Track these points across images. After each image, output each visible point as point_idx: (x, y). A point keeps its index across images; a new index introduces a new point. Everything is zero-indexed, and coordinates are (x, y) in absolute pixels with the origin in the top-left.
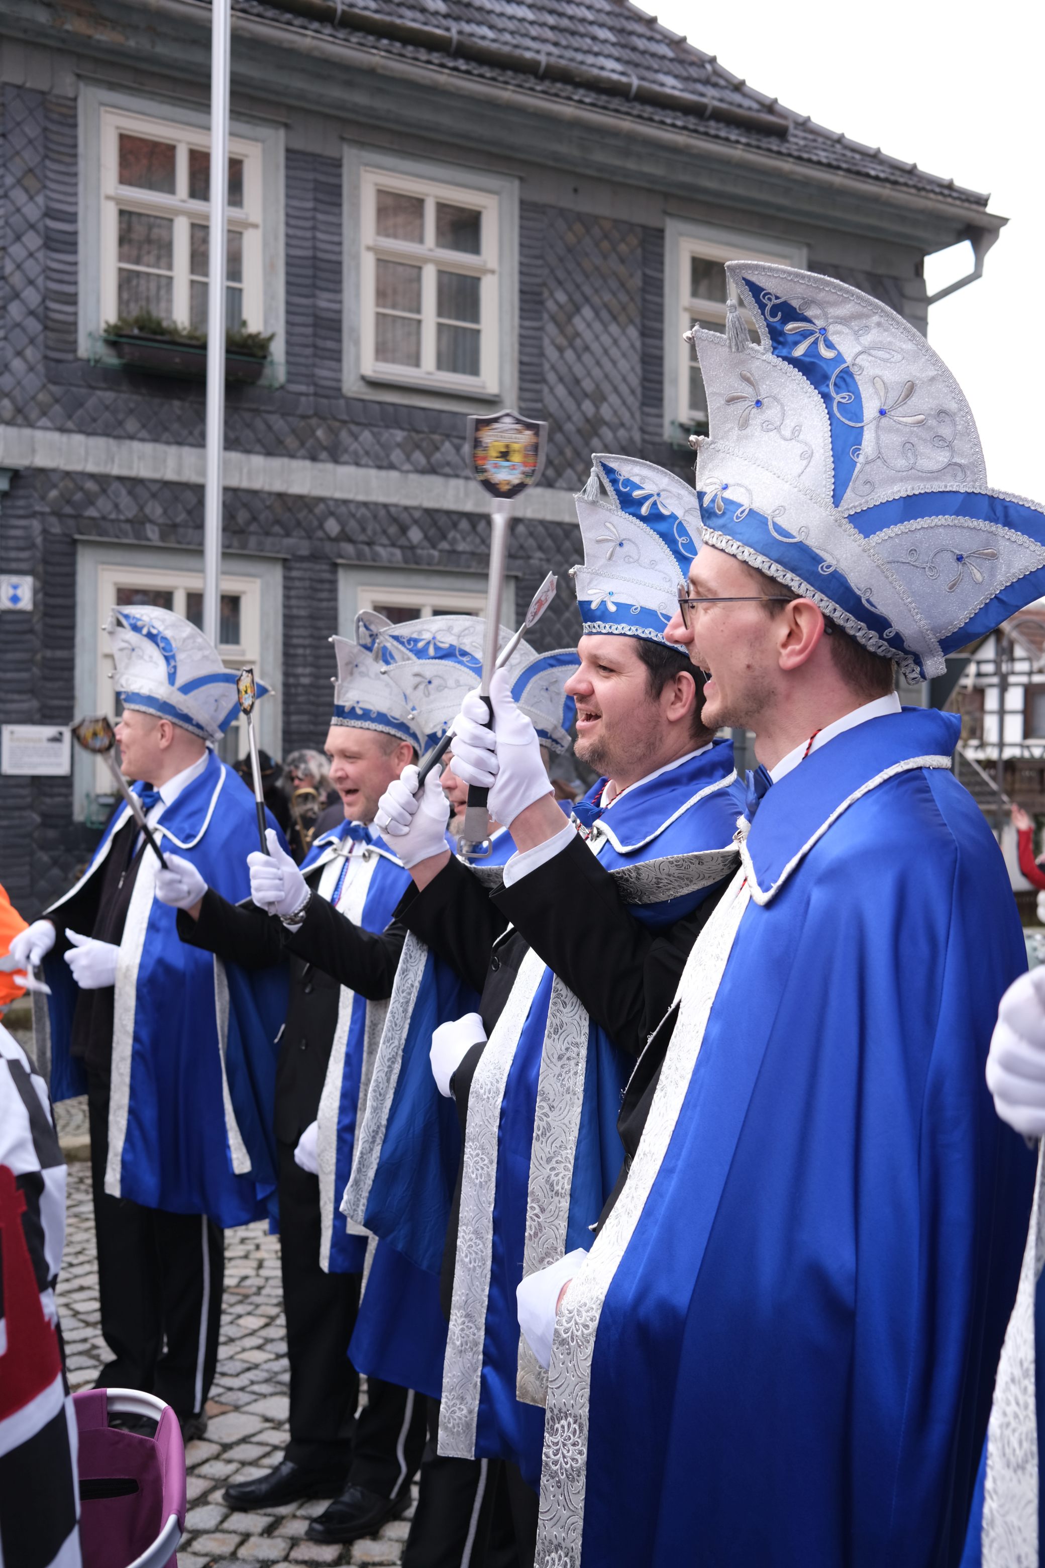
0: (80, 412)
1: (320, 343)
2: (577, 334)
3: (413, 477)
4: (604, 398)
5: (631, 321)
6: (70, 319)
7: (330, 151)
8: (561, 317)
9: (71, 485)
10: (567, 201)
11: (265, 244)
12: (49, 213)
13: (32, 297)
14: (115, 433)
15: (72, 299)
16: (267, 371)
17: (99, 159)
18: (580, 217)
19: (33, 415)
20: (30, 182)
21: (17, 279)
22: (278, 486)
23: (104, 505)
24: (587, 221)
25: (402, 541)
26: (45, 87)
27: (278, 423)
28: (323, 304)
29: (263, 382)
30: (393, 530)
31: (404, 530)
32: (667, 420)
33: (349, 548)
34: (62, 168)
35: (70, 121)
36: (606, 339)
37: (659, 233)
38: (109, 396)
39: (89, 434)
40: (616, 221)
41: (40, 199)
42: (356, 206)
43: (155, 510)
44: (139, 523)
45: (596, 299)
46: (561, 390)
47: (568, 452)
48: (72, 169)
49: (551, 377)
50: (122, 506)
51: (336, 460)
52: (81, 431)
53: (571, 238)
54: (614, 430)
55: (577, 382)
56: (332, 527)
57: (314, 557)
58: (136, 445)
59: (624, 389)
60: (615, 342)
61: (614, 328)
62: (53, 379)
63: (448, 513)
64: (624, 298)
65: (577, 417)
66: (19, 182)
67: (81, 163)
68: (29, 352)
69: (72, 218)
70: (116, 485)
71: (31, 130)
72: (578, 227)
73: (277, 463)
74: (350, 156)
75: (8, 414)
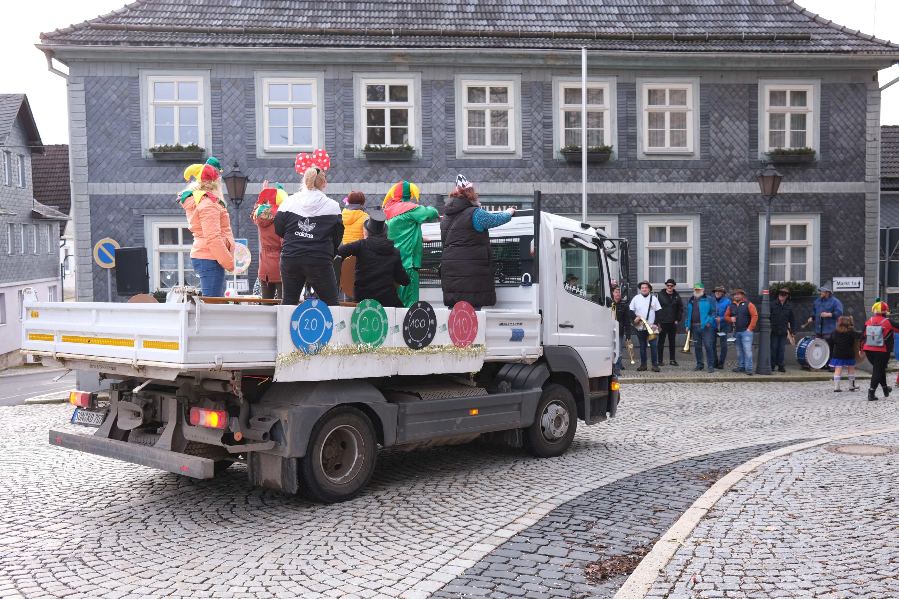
0: (554, 176)
1: (629, 144)
2: (723, 127)
3: (662, 184)
4: (733, 148)
5: (745, 119)
6: (551, 148)
7: (632, 81)
8: (717, 122)
9: (552, 198)
10: (719, 81)
11: (611, 114)
12: (544, 117)
13: (540, 143)
15: (551, 142)
16: (612, 155)
17: (558, 98)
18: (723, 85)
19: (541, 178)
20: (539, 109)
21: (535, 139)
22: (616, 192)
23: (562, 203)
24: (727, 87)
25: (659, 205)
26: (542, 80)
27: (616, 171)
28: (630, 131)
29: (611, 159)
30: (655, 202)
31: (659, 201)
32: (759, 153)
33: (640, 209)
34: (548, 103)
35: (550, 89)
36: (734, 127)
37: (756, 86)
38: (563, 170)
39: (557, 182)
40: (738, 85)
41: (541, 114)
42: (641, 97)
43: (577, 203)
44: (572, 208)
45: (730, 114)
46: (717, 148)
47: (720, 169)
48: (551, 103)
49: (713, 144)
50: (567, 203)
51: (635, 181)
52: (555, 182)
53: (720, 94)
54: (738, 158)
55: (723, 144)
56: (634, 203)
57: (629, 213)
58: (571, 183)
59: (742, 144)
60: (738, 128)
61: (738, 123)
62: (546, 166)
63: (675, 194)
64: (741, 111)
65: (723, 156)
66: (535, 110)
67: (553, 100)
68: (540, 160)
69: (551, 117)
71: (539, 94)
72: (723, 90)
73: (615, 184)
74: (639, 81)
75: (533, 179)
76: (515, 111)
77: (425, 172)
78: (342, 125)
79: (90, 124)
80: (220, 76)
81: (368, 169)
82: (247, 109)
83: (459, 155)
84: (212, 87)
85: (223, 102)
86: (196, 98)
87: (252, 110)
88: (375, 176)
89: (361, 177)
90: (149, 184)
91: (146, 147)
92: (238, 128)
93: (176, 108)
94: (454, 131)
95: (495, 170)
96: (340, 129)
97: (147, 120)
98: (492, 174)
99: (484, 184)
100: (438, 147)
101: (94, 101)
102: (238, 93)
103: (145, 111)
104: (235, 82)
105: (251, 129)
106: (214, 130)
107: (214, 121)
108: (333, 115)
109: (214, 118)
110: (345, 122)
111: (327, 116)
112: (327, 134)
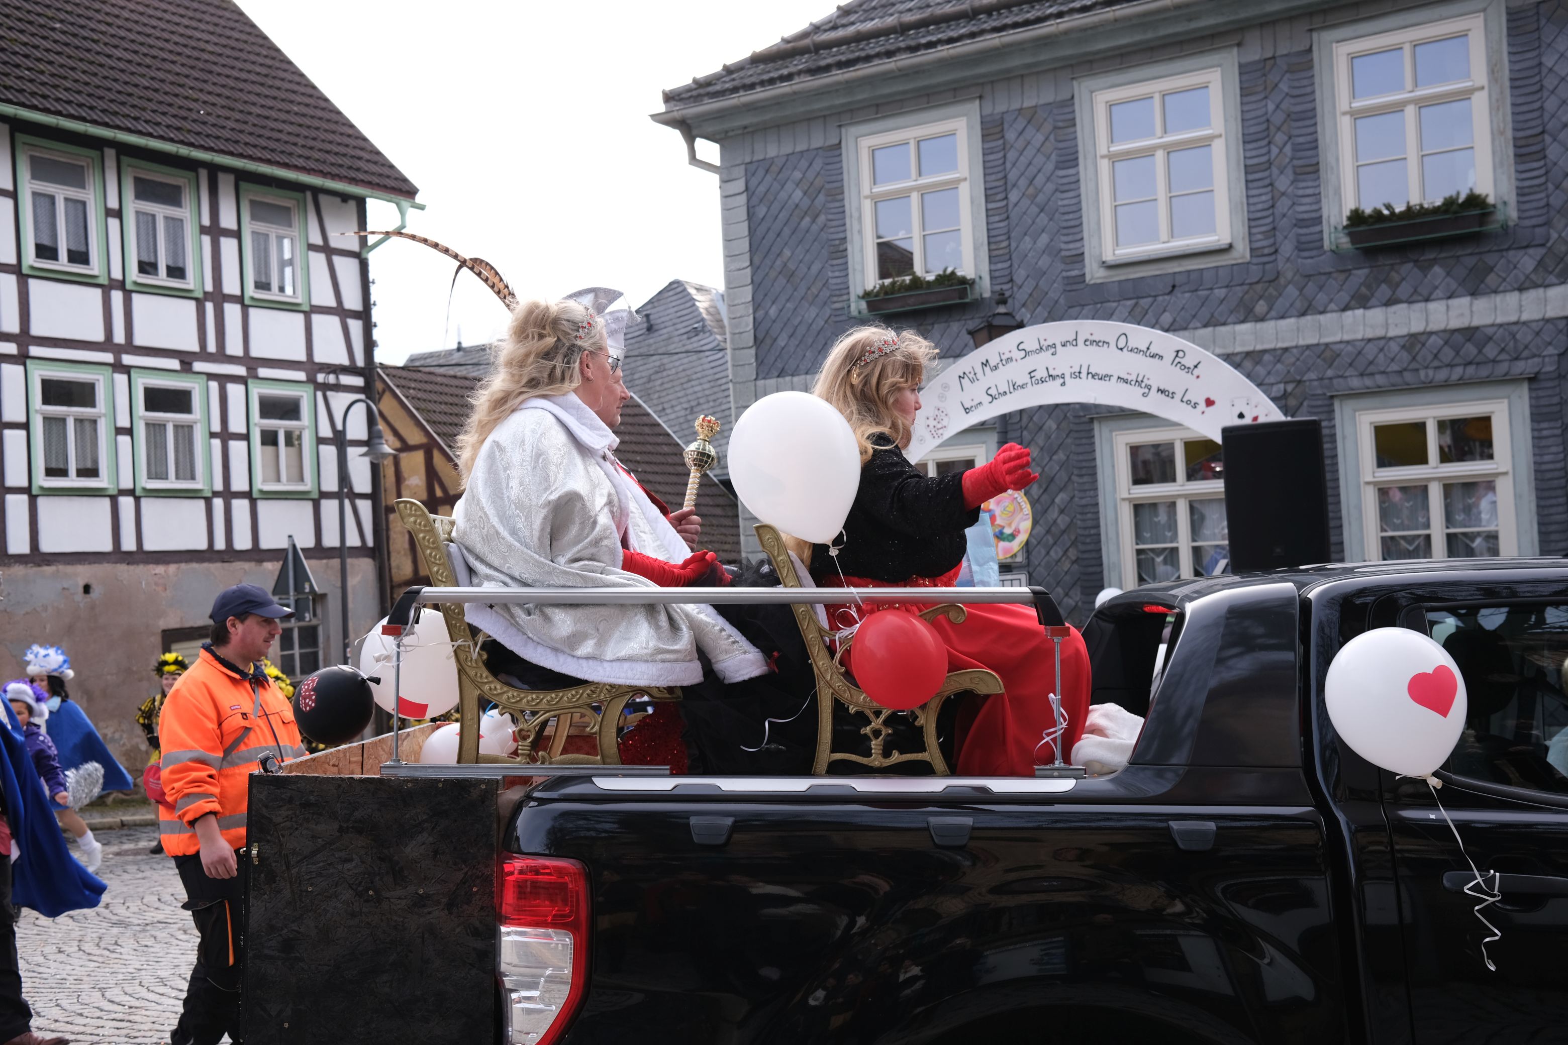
77: (1527, 262)
78: (1289, 171)
79: (757, 260)
80: (1001, 107)
81: (1361, 274)
82: (1061, 173)
84: (985, 137)
85: (1008, 165)
86: (954, 167)
87: (1072, 171)
88: (1384, 290)
89: (1344, 297)
91: (859, 291)
92: (1043, 219)
93: (915, 197)
96: (1283, 183)
97: (860, 232)
101: (761, 211)
102: (1040, 137)
103: (855, 214)
104: (1031, 115)
105: (1071, 216)
106: (993, 233)
107: (990, 213)
108: (1264, 151)
109: (991, 206)
110: (1296, 162)
111: (1249, 154)
112: (1252, 200)
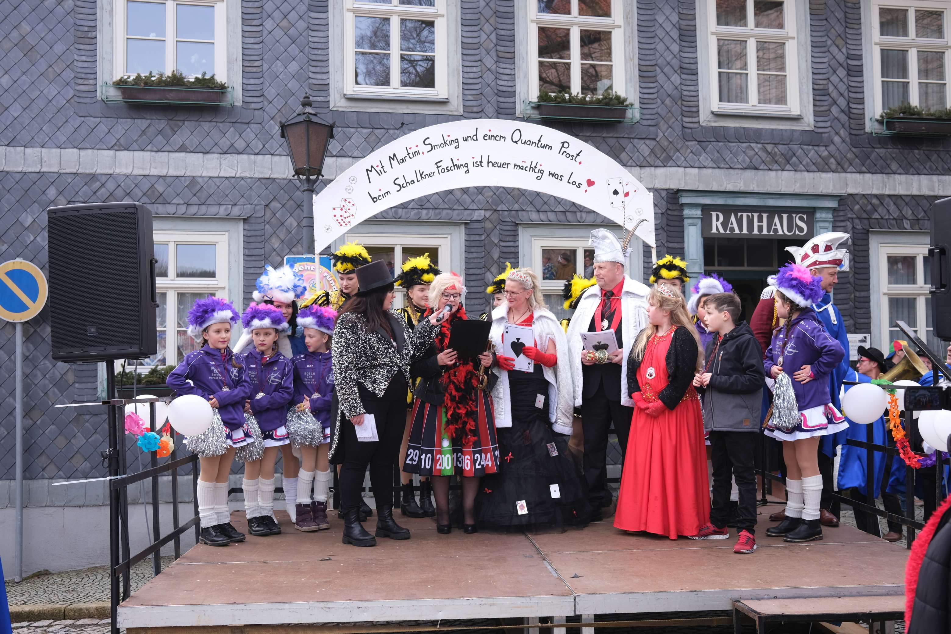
0: (868, 162)
6: (861, 112)
9: (866, 202)
12: (849, 57)
13: (842, 102)
14: (886, 172)
15: (861, 101)
17: (871, 24)
19: (846, 166)
20: (840, 42)
21: (835, 94)
23: (882, 211)
34: (855, 32)
35: (857, 6)
38: (882, 151)
39: (873, 173)
41: (844, 50)
43: (907, 212)
44: (900, 220)
48: (858, 32)
50: (890, 211)
52: (870, 172)
58: (897, 176)
62: (854, 145)
66: (834, 42)
67: (863, 27)
68: (842, 132)
69: (859, 58)
70: (887, 200)
71: (839, 14)
75: (833, 167)
76: (799, 43)
77: (644, 148)
78: (493, 53)
82: (313, 15)
83: (704, 118)
87: (322, 15)
90: (111, 153)
91: (107, 78)
92: (294, 49)
93: (170, 5)
94: (695, 73)
95: (769, 147)
96: (489, 62)
97: (111, 24)
98: (763, 155)
99: (749, 174)
100: (668, 101)
103: (107, 7)
105: (320, 52)
106: (247, 52)
107: (246, 34)
108: (476, 34)
109: (246, 28)
110: (498, 48)
111: (465, 34)
112: (466, 69)
